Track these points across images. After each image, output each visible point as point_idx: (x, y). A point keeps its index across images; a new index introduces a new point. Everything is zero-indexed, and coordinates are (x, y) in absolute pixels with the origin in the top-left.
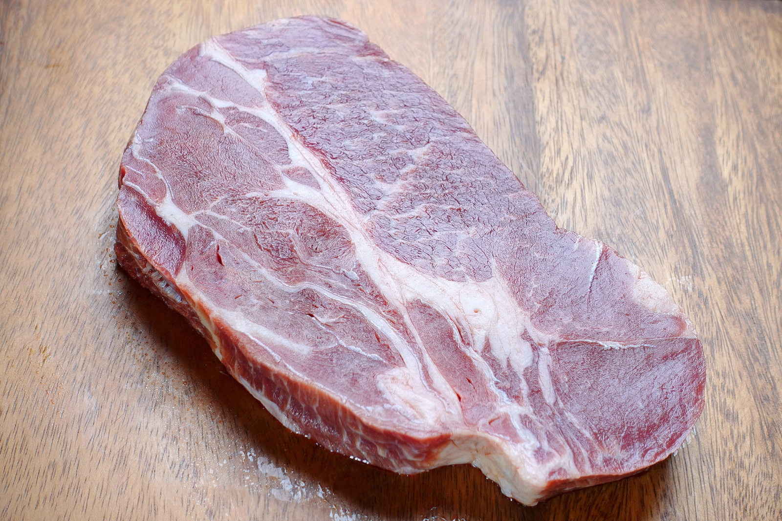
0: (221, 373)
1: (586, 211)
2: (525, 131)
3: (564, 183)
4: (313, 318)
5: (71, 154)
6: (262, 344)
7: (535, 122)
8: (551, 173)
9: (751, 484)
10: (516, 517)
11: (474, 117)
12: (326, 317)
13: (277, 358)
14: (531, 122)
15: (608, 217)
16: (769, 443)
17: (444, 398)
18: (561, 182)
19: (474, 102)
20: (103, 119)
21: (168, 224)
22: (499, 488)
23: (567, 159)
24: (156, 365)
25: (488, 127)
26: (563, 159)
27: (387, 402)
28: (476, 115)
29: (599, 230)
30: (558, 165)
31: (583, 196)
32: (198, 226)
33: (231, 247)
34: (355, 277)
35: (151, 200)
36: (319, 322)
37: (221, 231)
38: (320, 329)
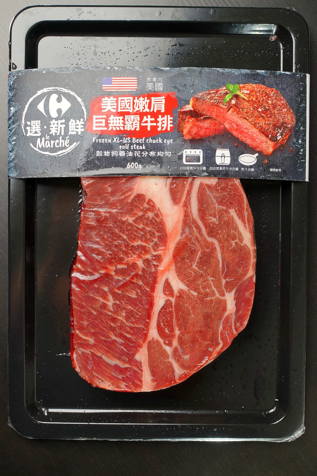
4: (218, 223)
12: (212, 221)
32: (227, 292)
33: (223, 273)
34: (187, 230)
35: (233, 318)
36: (217, 220)
37: (220, 283)
38: (220, 217)
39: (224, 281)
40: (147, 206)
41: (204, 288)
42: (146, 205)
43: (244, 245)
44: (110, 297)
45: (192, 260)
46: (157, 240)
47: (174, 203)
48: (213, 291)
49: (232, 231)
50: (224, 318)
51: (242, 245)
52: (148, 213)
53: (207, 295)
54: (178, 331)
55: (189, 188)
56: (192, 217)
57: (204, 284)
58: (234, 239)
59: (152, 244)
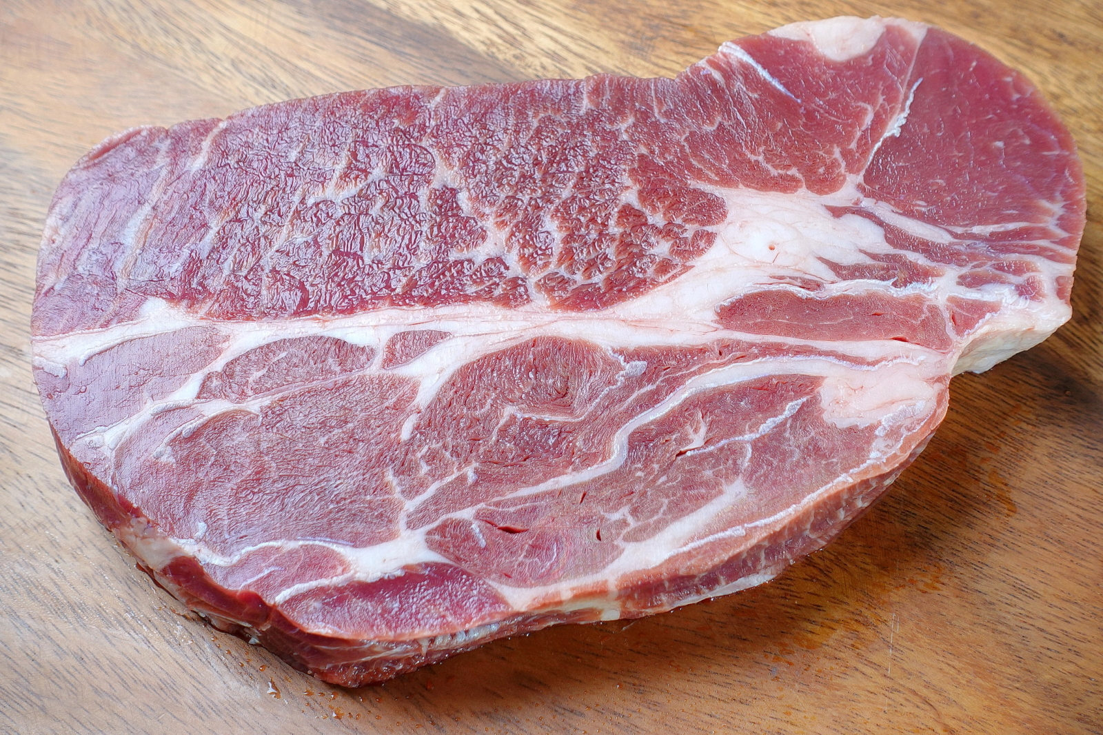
0: (626, 630)
1: (582, 39)
2: (398, 33)
3: (518, 38)
4: (689, 454)
5: (71, 670)
6: (703, 542)
7: (388, 12)
8: (493, 44)
9: (1084, 102)
10: (1020, 377)
11: (333, 81)
12: (692, 436)
13: (739, 531)
14: (385, 17)
15: (607, 19)
16: (1037, 50)
17: (895, 358)
18: (515, 39)
19: (303, 65)
20: (21, 589)
21: (399, 573)
22: (971, 373)
23: (477, 11)
24: (567, 714)
25: (360, 73)
26: (475, 15)
27: (872, 428)
28: (328, 75)
29: (623, 42)
30: (483, 27)
31: (556, 29)
32: (429, 533)
33: (497, 504)
34: (640, 366)
35: (335, 578)
36: (698, 449)
37: (458, 504)
38: (711, 454)
39: (466, 514)
40: (689, 235)
41: (432, 457)
42: (690, 230)
43: (617, 547)
44: (352, 190)
45: (533, 401)
46: (579, 284)
47: (723, 308)
48: (422, 485)
49: (666, 501)
50: (326, 545)
51: (619, 542)
52: (668, 241)
53: (405, 469)
54: (259, 405)
55: (791, 347)
56: (689, 374)
57: (448, 454)
58: (635, 512)
59: (563, 271)
